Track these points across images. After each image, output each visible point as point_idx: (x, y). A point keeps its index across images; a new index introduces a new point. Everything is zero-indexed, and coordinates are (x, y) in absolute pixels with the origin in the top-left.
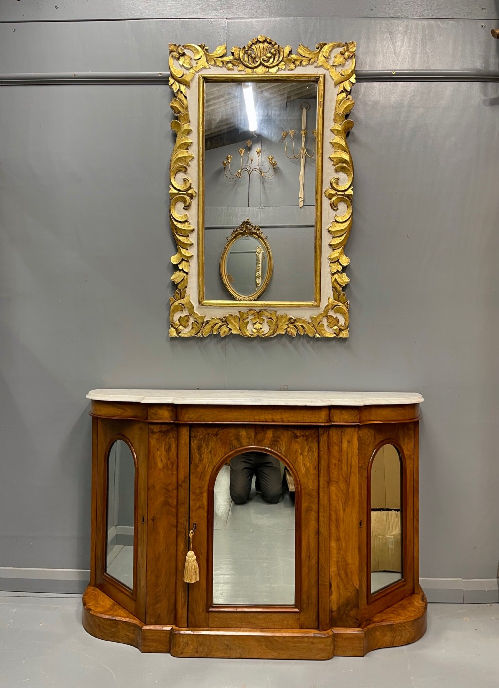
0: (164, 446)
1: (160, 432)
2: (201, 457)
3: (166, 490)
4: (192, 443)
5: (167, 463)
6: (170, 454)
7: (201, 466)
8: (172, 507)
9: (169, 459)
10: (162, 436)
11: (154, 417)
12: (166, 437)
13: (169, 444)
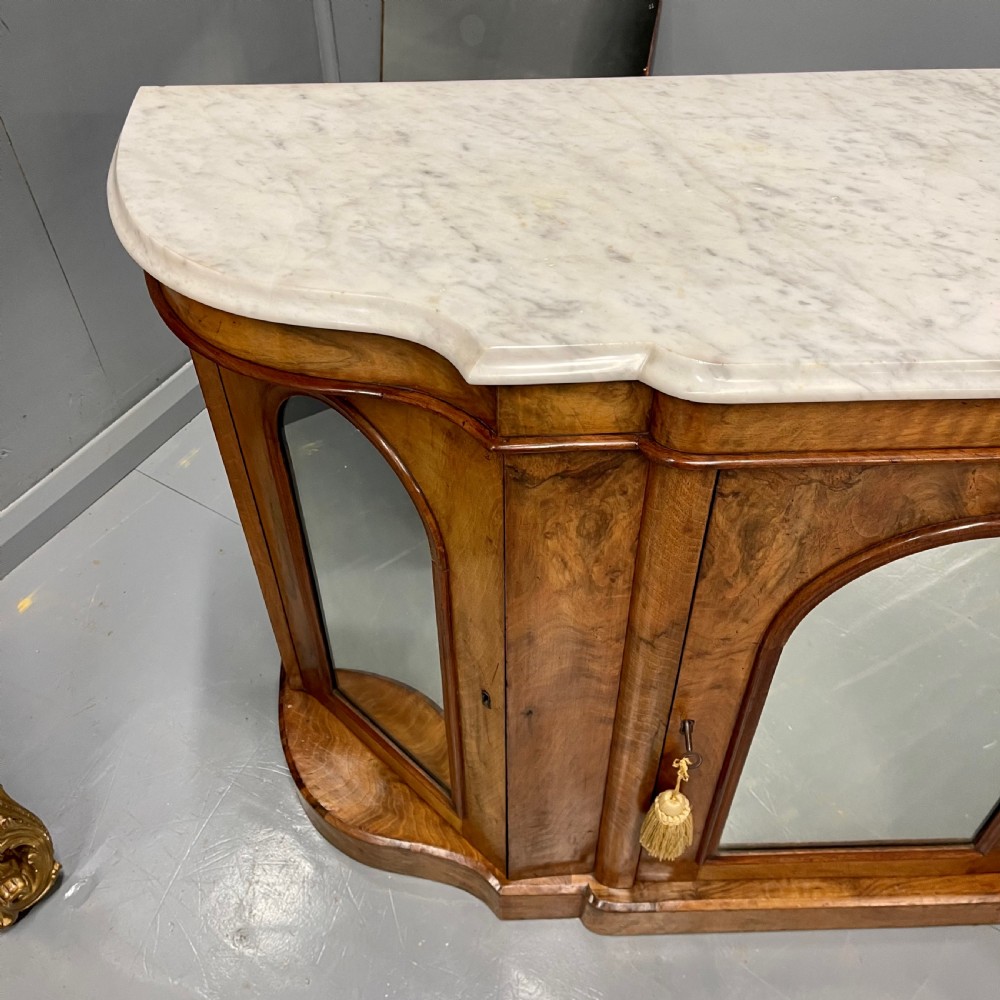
0: (576, 522)
1: (563, 476)
2: (752, 557)
3: (583, 643)
4: (720, 518)
5: (588, 571)
6: (605, 546)
7: (745, 583)
8: (599, 680)
9: (597, 560)
10: (570, 490)
11: (533, 420)
12: (591, 491)
13: (603, 514)
